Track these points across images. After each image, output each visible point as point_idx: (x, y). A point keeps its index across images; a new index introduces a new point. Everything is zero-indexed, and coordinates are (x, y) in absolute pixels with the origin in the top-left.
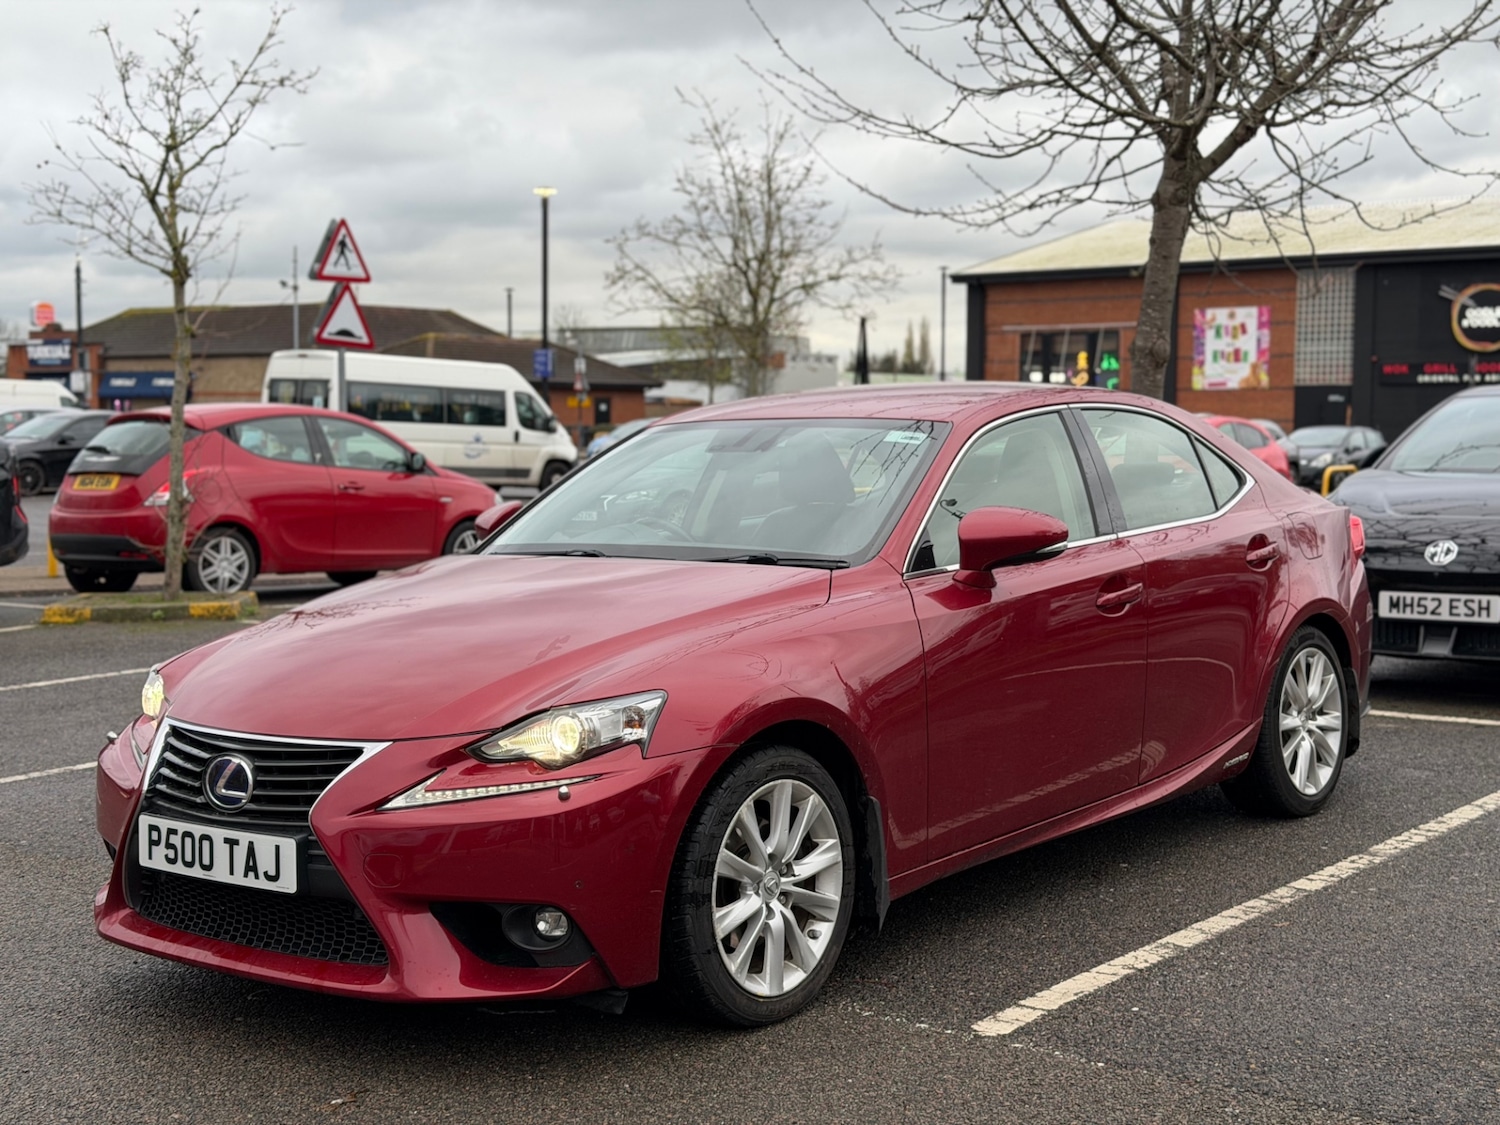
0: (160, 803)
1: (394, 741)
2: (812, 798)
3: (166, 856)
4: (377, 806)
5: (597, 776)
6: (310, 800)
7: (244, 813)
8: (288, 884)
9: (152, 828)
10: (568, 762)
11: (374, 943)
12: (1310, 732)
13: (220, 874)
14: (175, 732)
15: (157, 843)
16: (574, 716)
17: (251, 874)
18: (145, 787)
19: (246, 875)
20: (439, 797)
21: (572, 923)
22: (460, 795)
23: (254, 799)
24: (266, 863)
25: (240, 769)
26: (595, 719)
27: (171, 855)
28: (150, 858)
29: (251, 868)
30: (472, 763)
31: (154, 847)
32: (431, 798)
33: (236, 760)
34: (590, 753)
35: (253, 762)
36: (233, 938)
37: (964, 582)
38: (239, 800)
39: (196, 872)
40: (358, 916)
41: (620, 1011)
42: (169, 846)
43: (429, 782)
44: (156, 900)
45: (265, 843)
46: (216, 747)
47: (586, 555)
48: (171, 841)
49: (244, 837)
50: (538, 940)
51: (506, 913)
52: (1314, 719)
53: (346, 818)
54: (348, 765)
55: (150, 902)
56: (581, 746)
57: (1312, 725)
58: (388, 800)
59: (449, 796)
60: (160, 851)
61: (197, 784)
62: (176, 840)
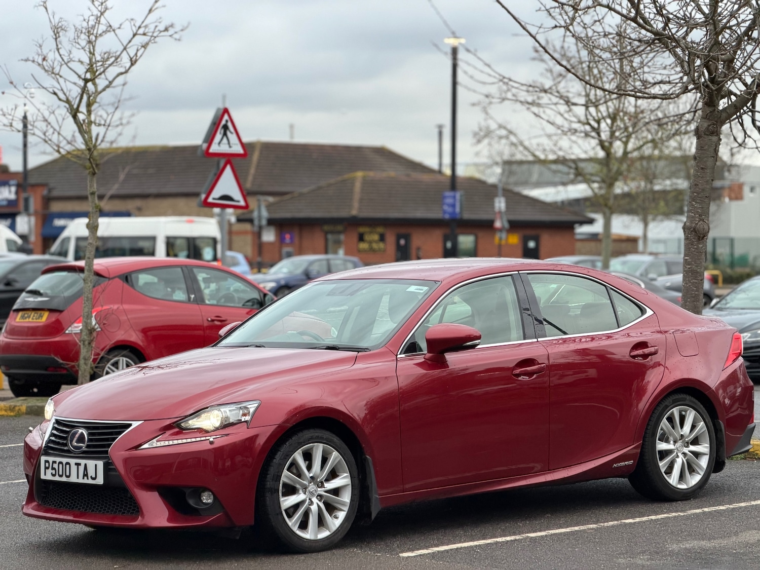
0: (50, 451)
1: (145, 420)
2: (334, 453)
3: (52, 473)
4: (137, 447)
5: (227, 435)
6: (109, 446)
7: (84, 452)
8: (100, 481)
9: (46, 461)
10: (217, 429)
11: (135, 507)
12: (684, 454)
13: (73, 479)
14: (57, 422)
15: (48, 468)
16: (219, 410)
17: (86, 478)
18: (44, 445)
19: (83, 478)
20: (162, 444)
21: (215, 498)
22: (171, 443)
23: (88, 446)
24: (91, 472)
25: (82, 434)
26: (228, 412)
27: (54, 473)
28: (45, 475)
29: (85, 475)
30: (177, 430)
31: (46, 470)
32: (159, 444)
33: (80, 431)
34: (226, 425)
35: (87, 431)
36: (79, 509)
37: (430, 359)
38: (82, 447)
39: (64, 479)
40: (129, 496)
41: (238, 538)
42: (53, 469)
43: (158, 438)
44: (48, 498)
45: (91, 464)
46: (72, 425)
47: (257, 347)
48: (54, 467)
49: (83, 462)
50: (202, 505)
51: (188, 491)
52: (687, 447)
53: (123, 452)
54: (124, 431)
55: (45, 499)
56: (222, 423)
57: (686, 450)
58: (141, 445)
59: (167, 443)
60: (49, 471)
61: (65, 442)
62: (56, 466)
